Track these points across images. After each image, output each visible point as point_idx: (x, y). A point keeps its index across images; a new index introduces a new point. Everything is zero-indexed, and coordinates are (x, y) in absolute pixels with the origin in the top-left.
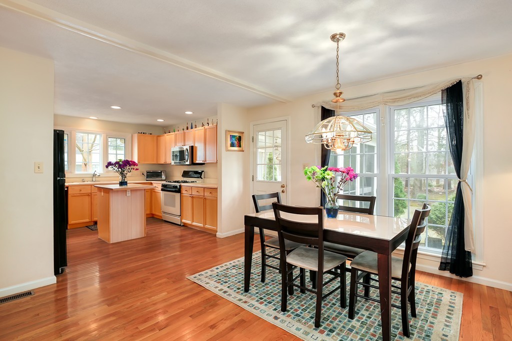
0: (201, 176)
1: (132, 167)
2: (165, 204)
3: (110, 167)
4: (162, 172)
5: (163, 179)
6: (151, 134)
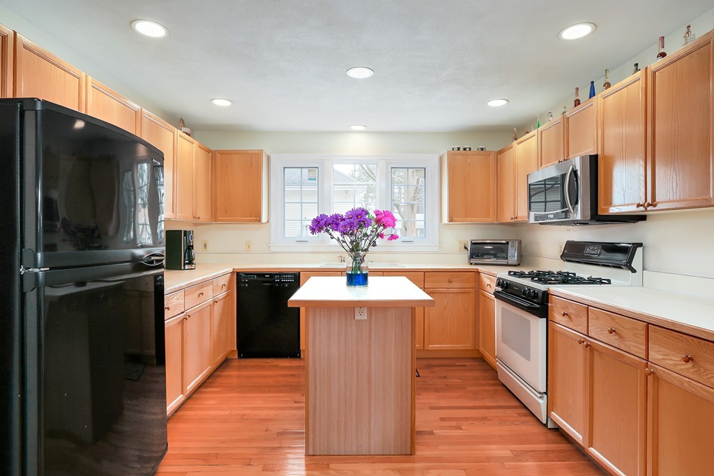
0: (631, 260)
2: (505, 339)
4: (510, 243)
5: (510, 262)
6: (482, 149)
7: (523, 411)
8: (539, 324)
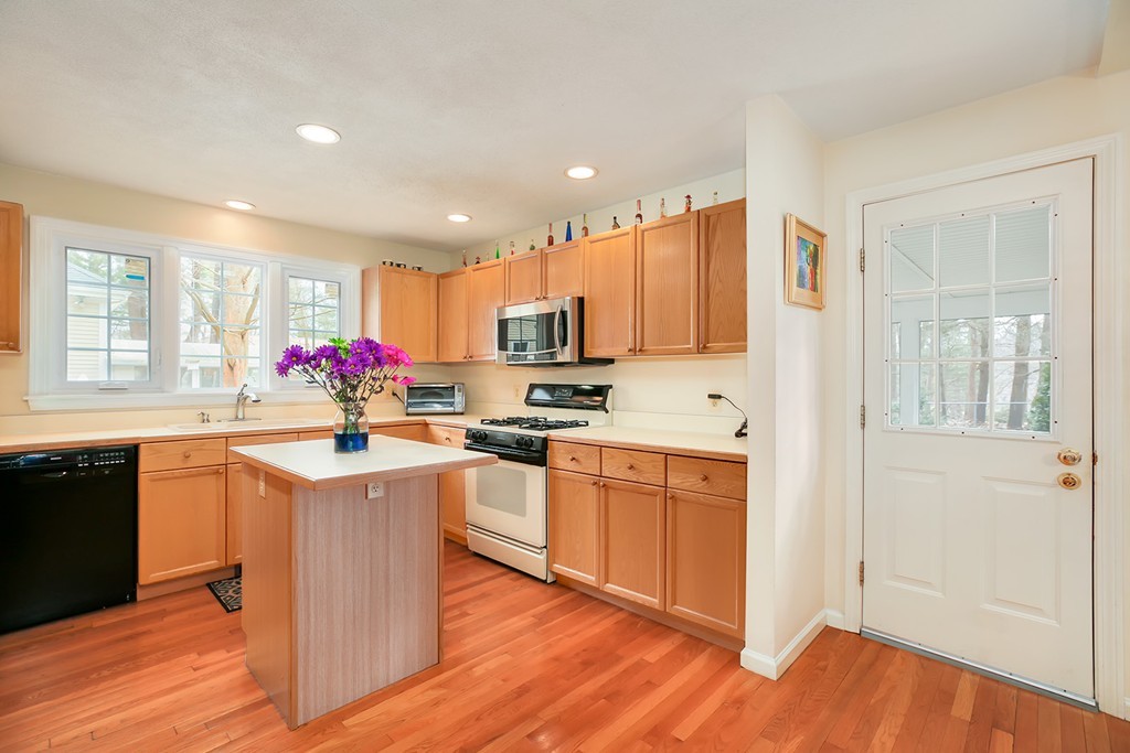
0: (604, 401)
1: (387, 370)
2: (481, 499)
3: (295, 372)
4: (456, 388)
5: (456, 410)
6: (419, 269)
7: (514, 575)
8: (535, 476)
